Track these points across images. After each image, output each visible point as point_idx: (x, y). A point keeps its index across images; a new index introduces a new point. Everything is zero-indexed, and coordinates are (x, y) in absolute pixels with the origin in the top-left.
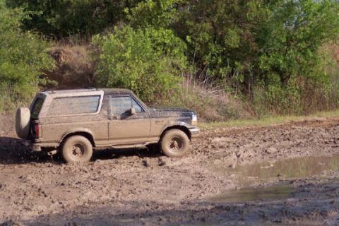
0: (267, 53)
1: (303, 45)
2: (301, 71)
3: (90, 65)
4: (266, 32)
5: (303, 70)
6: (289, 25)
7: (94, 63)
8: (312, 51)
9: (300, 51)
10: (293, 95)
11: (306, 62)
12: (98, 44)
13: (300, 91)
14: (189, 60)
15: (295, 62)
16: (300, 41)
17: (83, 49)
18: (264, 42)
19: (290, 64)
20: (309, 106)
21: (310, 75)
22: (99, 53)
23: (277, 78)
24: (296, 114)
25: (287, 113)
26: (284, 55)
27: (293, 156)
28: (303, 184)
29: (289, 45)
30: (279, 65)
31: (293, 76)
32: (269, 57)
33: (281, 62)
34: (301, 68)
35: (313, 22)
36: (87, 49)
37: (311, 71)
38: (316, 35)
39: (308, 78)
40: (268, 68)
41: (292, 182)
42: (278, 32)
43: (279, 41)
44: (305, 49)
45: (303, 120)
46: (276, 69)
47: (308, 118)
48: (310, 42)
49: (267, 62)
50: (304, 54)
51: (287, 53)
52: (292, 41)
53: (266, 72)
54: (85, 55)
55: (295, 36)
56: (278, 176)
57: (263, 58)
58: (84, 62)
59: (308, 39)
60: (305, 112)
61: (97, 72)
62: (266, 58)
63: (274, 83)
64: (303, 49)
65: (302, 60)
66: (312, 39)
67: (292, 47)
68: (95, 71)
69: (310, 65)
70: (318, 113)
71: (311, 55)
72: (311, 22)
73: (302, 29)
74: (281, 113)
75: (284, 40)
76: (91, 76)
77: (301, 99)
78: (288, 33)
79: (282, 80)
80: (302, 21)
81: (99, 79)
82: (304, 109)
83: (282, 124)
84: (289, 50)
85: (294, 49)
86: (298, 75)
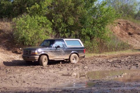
0: (85, 28)
1: (100, 25)
2: (98, 35)
3: (11, 30)
4: (85, 19)
5: (99, 35)
6: (94, 16)
7: (13, 30)
8: (103, 27)
9: (98, 27)
10: (95, 45)
11: (100, 32)
12: (15, 22)
13: (98, 44)
14: (53, 30)
15: (96, 32)
16: (98, 23)
17: (9, 24)
18: (84, 23)
19: (94, 32)
20: (101, 50)
21: (102, 37)
22: (15, 25)
23: (89, 38)
24: (96, 53)
25: (92, 53)
26: (92, 29)
27: (94, 70)
28: (98, 82)
29: (94, 25)
30: (90, 33)
31: (95, 37)
32: (86, 29)
33: (90, 31)
34: (98, 34)
35: (104, 15)
36: (11, 24)
37: (103, 36)
38: (105, 21)
39: (101, 38)
40: (85, 34)
41: (94, 81)
42: (90, 19)
43: (90, 23)
44: (100, 27)
45: (99, 55)
46: (88, 34)
47: (101, 55)
48: (102, 24)
49: (85, 31)
50: (100, 29)
51: (93, 28)
52: (95, 23)
54: (9, 26)
55: (97, 21)
56: (88, 78)
57: (83, 30)
58: (9, 29)
59: (102, 23)
60: (100, 52)
61: (14, 34)
62: (84, 30)
63: (87, 40)
64: (99, 27)
65: (99, 31)
66: (103, 23)
67: (95, 25)
68: (14, 33)
69: (102, 33)
70: (105, 53)
71: (103, 29)
72: (103, 16)
73: (99, 18)
74: (90, 52)
75: (92, 23)
76: (12, 35)
77: (98, 47)
78: (94, 20)
79: (91, 39)
80: (99, 15)
81: (15, 36)
82: (99, 51)
83: (90, 57)
84: (94, 27)
85: (96, 27)
86: (97, 37)
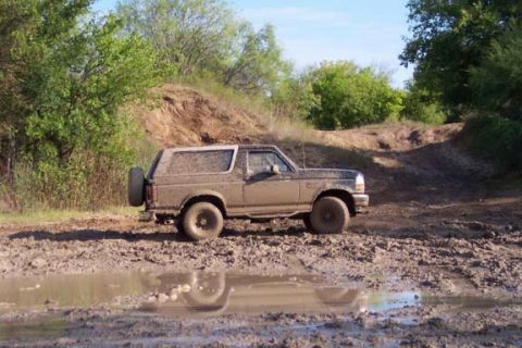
0: (38, 111)
1: (96, 103)
2: (89, 143)
4: (40, 80)
5: (94, 140)
6: (75, 70)
8: (108, 113)
9: (91, 112)
10: (76, 179)
11: (98, 129)
13: (87, 174)
15: (82, 128)
16: (91, 96)
18: (35, 95)
19: (73, 130)
20: (100, 197)
21: (105, 149)
23: (52, 150)
24: (80, 208)
25: (65, 206)
26: (66, 117)
27: (72, 271)
28: (84, 316)
29: (73, 102)
30: (56, 133)
31: (77, 149)
32: (42, 117)
33: (60, 126)
34: (90, 139)
35: (114, 68)
37: (106, 144)
38: (116, 89)
39: (100, 153)
40: (39, 134)
41: (67, 313)
42: (59, 81)
43: (59, 94)
44: (98, 110)
45: (89, 218)
46: (51, 137)
47: (97, 214)
48: (105, 99)
49: (38, 125)
50: (96, 117)
51: (69, 112)
52: (79, 96)
53: (36, 141)
55: (85, 89)
56: (47, 302)
57: (33, 119)
59: (104, 94)
60: (94, 206)
62: (37, 120)
63: (47, 159)
64: (95, 109)
65: (93, 125)
66: (110, 95)
67: (77, 105)
69: (104, 135)
70: (113, 207)
71: (106, 118)
72: (109, 69)
73: (95, 78)
74: (56, 206)
75: (66, 94)
77: (88, 185)
78: (73, 83)
79: (61, 155)
80: (95, 66)
82: (92, 202)
83: (59, 223)
84: (74, 109)
85: (80, 108)
86: (85, 148)
